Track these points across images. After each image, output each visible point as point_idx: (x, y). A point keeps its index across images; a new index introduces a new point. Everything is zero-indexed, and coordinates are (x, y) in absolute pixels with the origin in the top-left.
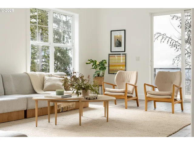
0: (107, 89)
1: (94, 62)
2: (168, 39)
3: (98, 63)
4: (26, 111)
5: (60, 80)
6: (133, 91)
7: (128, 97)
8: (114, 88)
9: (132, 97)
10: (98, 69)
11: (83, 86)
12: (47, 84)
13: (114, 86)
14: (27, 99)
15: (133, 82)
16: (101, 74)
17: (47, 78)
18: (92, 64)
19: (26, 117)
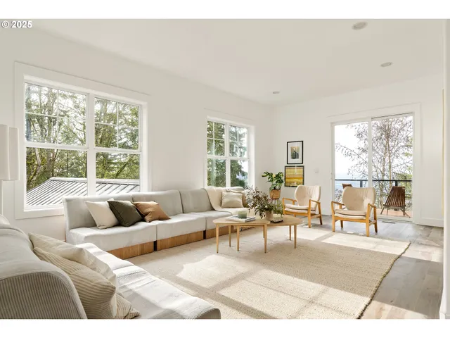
0: (287, 205)
1: (270, 175)
2: (342, 148)
3: (274, 176)
4: (205, 232)
5: (239, 196)
6: (315, 208)
7: (312, 215)
8: (294, 204)
9: (315, 214)
10: (274, 182)
11: (266, 207)
12: (225, 200)
13: (294, 202)
14: (206, 219)
15: (315, 198)
16: (277, 187)
17: (225, 193)
18: (268, 176)
19: (205, 238)
